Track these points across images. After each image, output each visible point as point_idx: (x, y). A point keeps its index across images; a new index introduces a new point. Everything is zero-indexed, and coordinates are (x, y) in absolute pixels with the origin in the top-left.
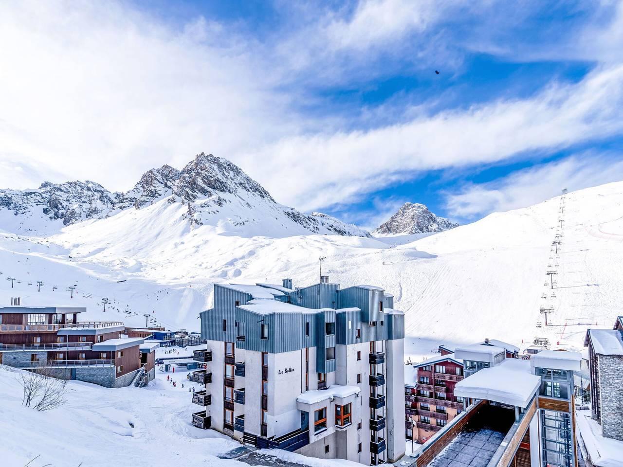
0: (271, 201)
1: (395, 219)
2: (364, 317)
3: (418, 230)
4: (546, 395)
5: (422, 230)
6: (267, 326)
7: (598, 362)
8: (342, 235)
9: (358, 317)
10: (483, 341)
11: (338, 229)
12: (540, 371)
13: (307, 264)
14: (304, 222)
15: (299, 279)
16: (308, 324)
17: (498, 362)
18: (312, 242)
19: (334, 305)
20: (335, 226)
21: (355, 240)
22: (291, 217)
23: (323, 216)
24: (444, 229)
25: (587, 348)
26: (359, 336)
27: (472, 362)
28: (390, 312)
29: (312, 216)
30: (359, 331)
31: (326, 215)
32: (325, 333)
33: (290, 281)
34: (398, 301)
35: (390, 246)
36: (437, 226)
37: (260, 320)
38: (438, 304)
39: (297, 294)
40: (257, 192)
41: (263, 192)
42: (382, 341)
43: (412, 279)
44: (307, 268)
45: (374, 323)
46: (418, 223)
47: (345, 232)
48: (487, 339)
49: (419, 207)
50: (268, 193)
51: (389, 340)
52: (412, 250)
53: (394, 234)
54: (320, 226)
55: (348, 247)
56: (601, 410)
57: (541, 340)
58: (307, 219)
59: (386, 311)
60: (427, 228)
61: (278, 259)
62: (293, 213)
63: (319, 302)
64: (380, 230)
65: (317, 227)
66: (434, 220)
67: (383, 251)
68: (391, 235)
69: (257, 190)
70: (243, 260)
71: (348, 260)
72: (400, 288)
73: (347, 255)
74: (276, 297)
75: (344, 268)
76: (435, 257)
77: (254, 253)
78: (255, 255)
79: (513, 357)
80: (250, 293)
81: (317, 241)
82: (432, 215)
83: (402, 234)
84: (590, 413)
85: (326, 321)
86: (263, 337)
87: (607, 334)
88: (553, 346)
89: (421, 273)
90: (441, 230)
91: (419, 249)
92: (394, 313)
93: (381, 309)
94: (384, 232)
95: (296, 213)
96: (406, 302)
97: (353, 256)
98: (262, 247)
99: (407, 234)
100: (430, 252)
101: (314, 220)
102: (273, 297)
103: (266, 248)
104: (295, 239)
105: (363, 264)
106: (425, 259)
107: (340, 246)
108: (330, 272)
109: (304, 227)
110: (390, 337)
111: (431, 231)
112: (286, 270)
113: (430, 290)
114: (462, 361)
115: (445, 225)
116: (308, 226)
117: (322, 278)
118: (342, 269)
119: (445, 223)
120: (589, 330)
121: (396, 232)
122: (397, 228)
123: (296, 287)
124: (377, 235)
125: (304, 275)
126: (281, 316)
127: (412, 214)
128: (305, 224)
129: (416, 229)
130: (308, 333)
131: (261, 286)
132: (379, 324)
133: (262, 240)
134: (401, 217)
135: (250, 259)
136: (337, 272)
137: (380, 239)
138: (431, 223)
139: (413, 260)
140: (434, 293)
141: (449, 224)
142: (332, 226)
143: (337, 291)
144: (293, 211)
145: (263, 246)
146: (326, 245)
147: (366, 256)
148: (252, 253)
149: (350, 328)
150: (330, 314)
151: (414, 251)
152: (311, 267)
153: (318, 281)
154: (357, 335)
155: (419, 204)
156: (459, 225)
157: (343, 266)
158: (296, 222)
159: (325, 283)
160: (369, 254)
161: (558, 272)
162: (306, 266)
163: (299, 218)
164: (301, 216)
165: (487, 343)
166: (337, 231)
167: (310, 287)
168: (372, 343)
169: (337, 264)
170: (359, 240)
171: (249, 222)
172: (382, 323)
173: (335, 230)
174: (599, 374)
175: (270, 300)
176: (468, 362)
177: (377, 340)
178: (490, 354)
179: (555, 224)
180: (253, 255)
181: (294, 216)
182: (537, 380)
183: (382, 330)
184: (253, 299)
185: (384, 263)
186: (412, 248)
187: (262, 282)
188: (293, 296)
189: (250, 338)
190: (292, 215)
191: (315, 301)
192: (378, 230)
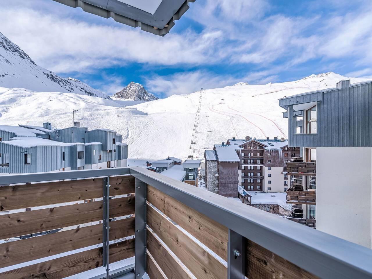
0: (31, 62)
1: (125, 91)
2: (103, 147)
3: (138, 99)
4: (188, 179)
5: (140, 99)
6: (30, 156)
7: (207, 164)
8: (91, 95)
9: (100, 147)
10: (167, 158)
11: (88, 91)
12: (186, 169)
13: (64, 112)
14: (61, 83)
15: (58, 123)
16: (64, 153)
17: (171, 167)
18: (68, 98)
19: (84, 141)
20: (86, 89)
21: (100, 100)
22: (50, 78)
23: (77, 81)
24: (152, 100)
25: (205, 158)
26: (100, 159)
27: (160, 168)
28: (120, 144)
29: (68, 80)
30: (100, 156)
31: (78, 80)
32: (77, 158)
33: (49, 124)
34: (126, 138)
35: (122, 106)
36: (148, 98)
37: (24, 151)
38: (147, 140)
39: (56, 133)
40: (17, 53)
41: (23, 54)
42: (115, 161)
43: (134, 126)
44: (64, 115)
45: (110, 151)
46: (138, 95)
47: (93, 94)
48: (169, 157)
49: (139, 85)
50: (28, 56)
51: (119, 160)
52: (134, 110)
53: (125, 99)
54: (74, 88)
55: (94, 104)
56: (207, 183)
57: (191, 156)
58: (63, 82)
59: (117, 144)
60: (143, 98)
61: (39, 107)
62: (51, 75)
63: (72, 139)
64: (116, 96)
65: (72, 88)
66: (147, 94)
67: (118, 108)
68: (123, 100)
69: (16, 51)
70: (3, 105)
71: (95, 112)
72: (127, 131)
73: (94, 109)
74: (38, 135)
75: (92, 117)
76: (147, 114)
77: (16, 101)
78: (17, 102)
79: (179, 164)
80: (13, 132)
81: (72, 97)
82: (145, 91)
83: (130, 100)
84: (204, 185)
85: (78, 150)
86: (26, 163)
87: (210, 152)
88: (195, 159)
89: (139, 123)
90: (150, 100)
91: (138, 109)
92: (122, 145)
93: (114, 143)
94: (119, 97)
95: (54, 76)
96: (130, 139)
97: (98, 110)
98: (22, 96)
99: (132, 100)
100: (144, 111)
101: (70, 83)
102: (35, 135)
103: (28, 98)
104: (54, 94)
105: (105, 115)
106: (141, 115)
107: (89, 102)
108: (82, 119)
109: (62, 86)
110: (119, 158)
111: (145, 100)
112: (46, 116)
113: (144, 132)
114: (155, 168)
115: (152, 98)
116: (65, 86)
117: (75, 123)
118: (91, 118)
119: (152, 97)
120: (205, 151)
121: (126, 98)
122: (127, 96)
123: (55, 128)
124: (114, 98)
125: (61, 120)
126: (42, 148)
127: (135, 89)
128: (62, 85)
129: (137, 98)
130: (64, 159)
131: (23, 127)
132: (113, 152)
133: (23, 91)
134: (129, 90)
135: (11, 105)
136: (87, 119)
137: (116, 101)
138: (145, 96)
139: (135, 115)
140: (146, 134)
141: (154, 97)
142: (83, 89)
143: (86, 132)
144: (52, 73)
145: (25, 96)
146: (79, 101)
147: (107, 111)
148: (12, 101)
149: (94, 154)
150: (80, 146)
151: (136, 110)
152: (67, 115)
153: (73, 125)
154: (99, 158)
155: (139, 84)
156: (159, 99)
157: (92, 116)
158: (55, 82)
159: (77, 127)
160: (109, 109)
161: (198, 126)
162: (63, 114)
163: (57, 80)
164: (59, 78)
165: (168, 158)
166: (87, 93)
167: (66, 129)
168: (109, 163)
169: (87, 114)
170: (103, 100)
171: (9, 75)
172: (115, 151)
173: (86, 92)
174: (208, 168)
175: (32, 137)
176: (158, 168)
177: (112, 161)
178: (167, 164)
179: (198, 103)
180: (14, 102)
181: (53, 77)
182: (184, 173)
183: (115, 155)
184: (16, 136)
185: (118, 116)
186: (135, 109)
187: (24, 123)
188: (52, 135)
189: (14, 165)
190: (51, 76)
191: (69, 138)
192: (115, 96)
